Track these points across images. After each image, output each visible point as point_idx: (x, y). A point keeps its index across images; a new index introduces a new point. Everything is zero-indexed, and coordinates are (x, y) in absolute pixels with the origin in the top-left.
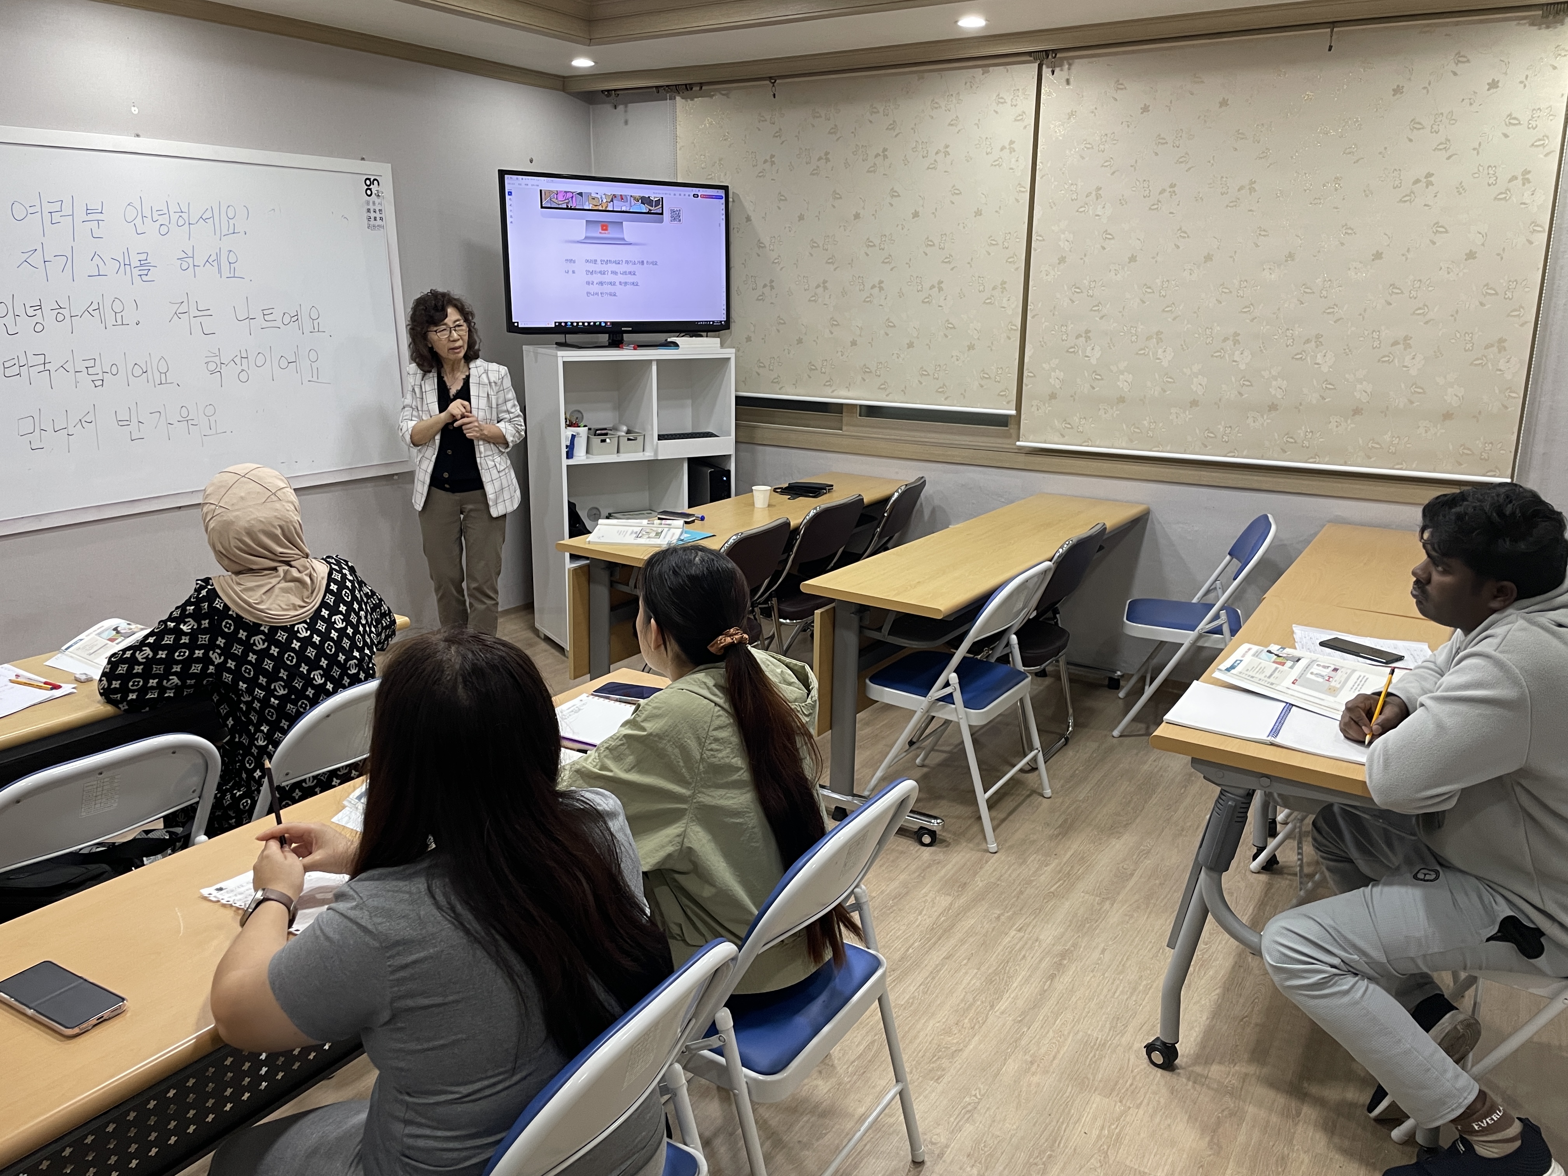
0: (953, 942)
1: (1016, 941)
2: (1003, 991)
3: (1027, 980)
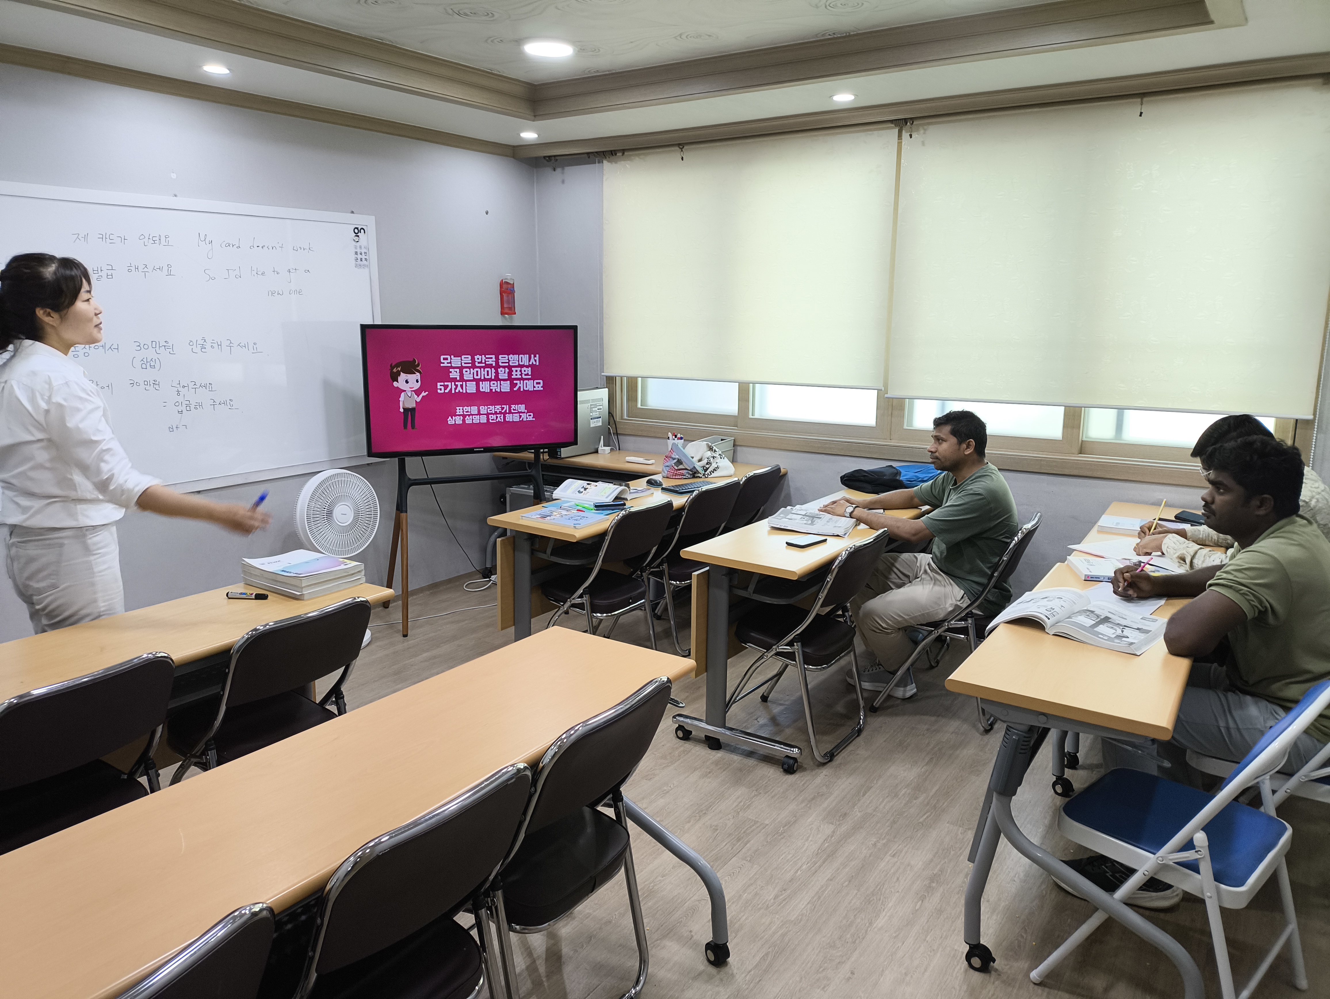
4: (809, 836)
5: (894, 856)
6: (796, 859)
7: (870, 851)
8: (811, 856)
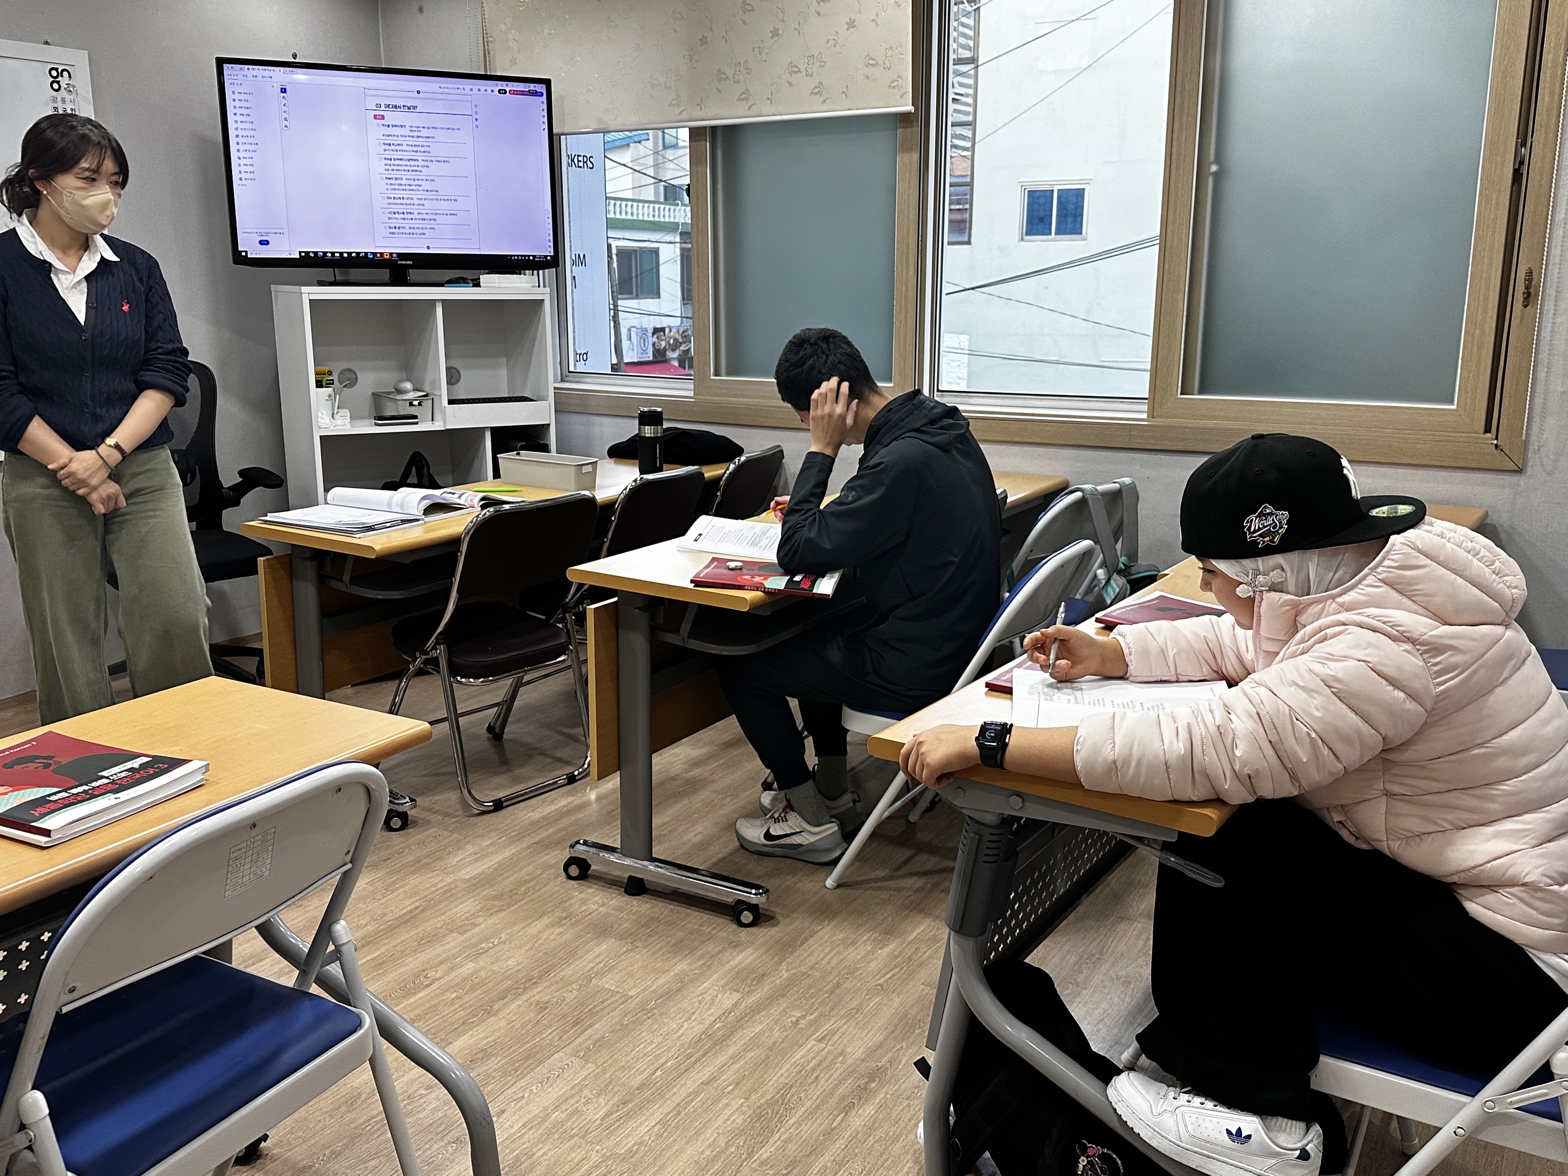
0: (723, 1058)
1: (812, 1055)
2: (772, 1132)
3: (811, 1113)
4: (694, 1013)
5: (820, 1041)
6: (660, 1051)
7: (785, 1034)
8: (686, 1046)
